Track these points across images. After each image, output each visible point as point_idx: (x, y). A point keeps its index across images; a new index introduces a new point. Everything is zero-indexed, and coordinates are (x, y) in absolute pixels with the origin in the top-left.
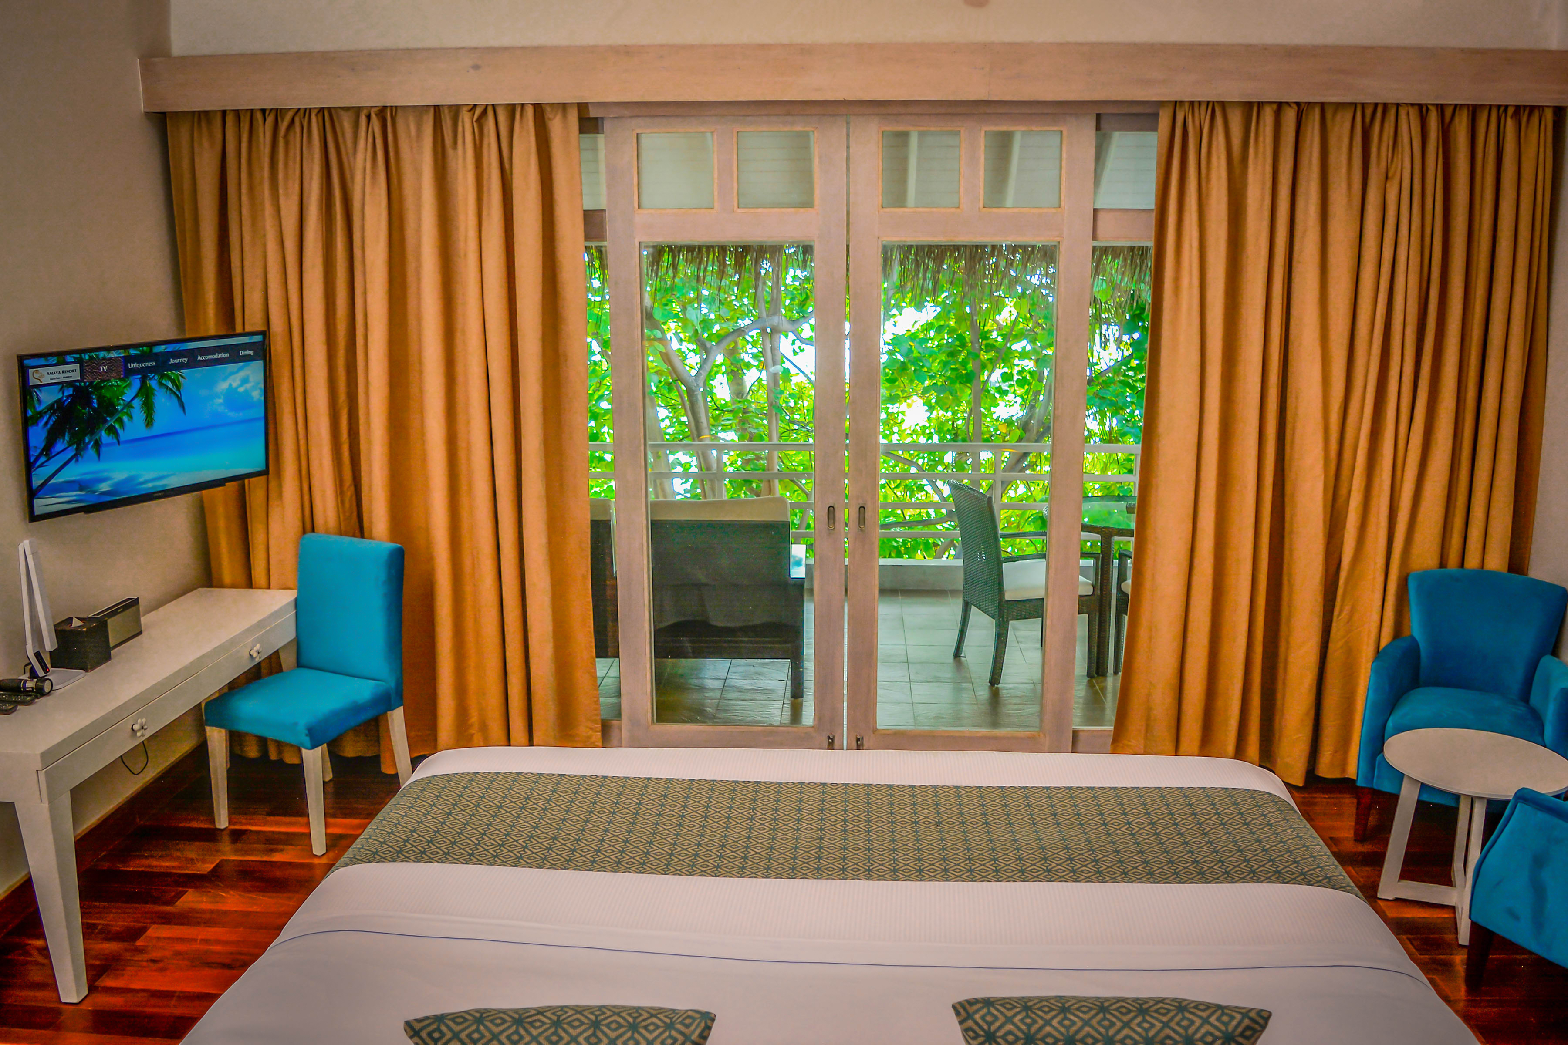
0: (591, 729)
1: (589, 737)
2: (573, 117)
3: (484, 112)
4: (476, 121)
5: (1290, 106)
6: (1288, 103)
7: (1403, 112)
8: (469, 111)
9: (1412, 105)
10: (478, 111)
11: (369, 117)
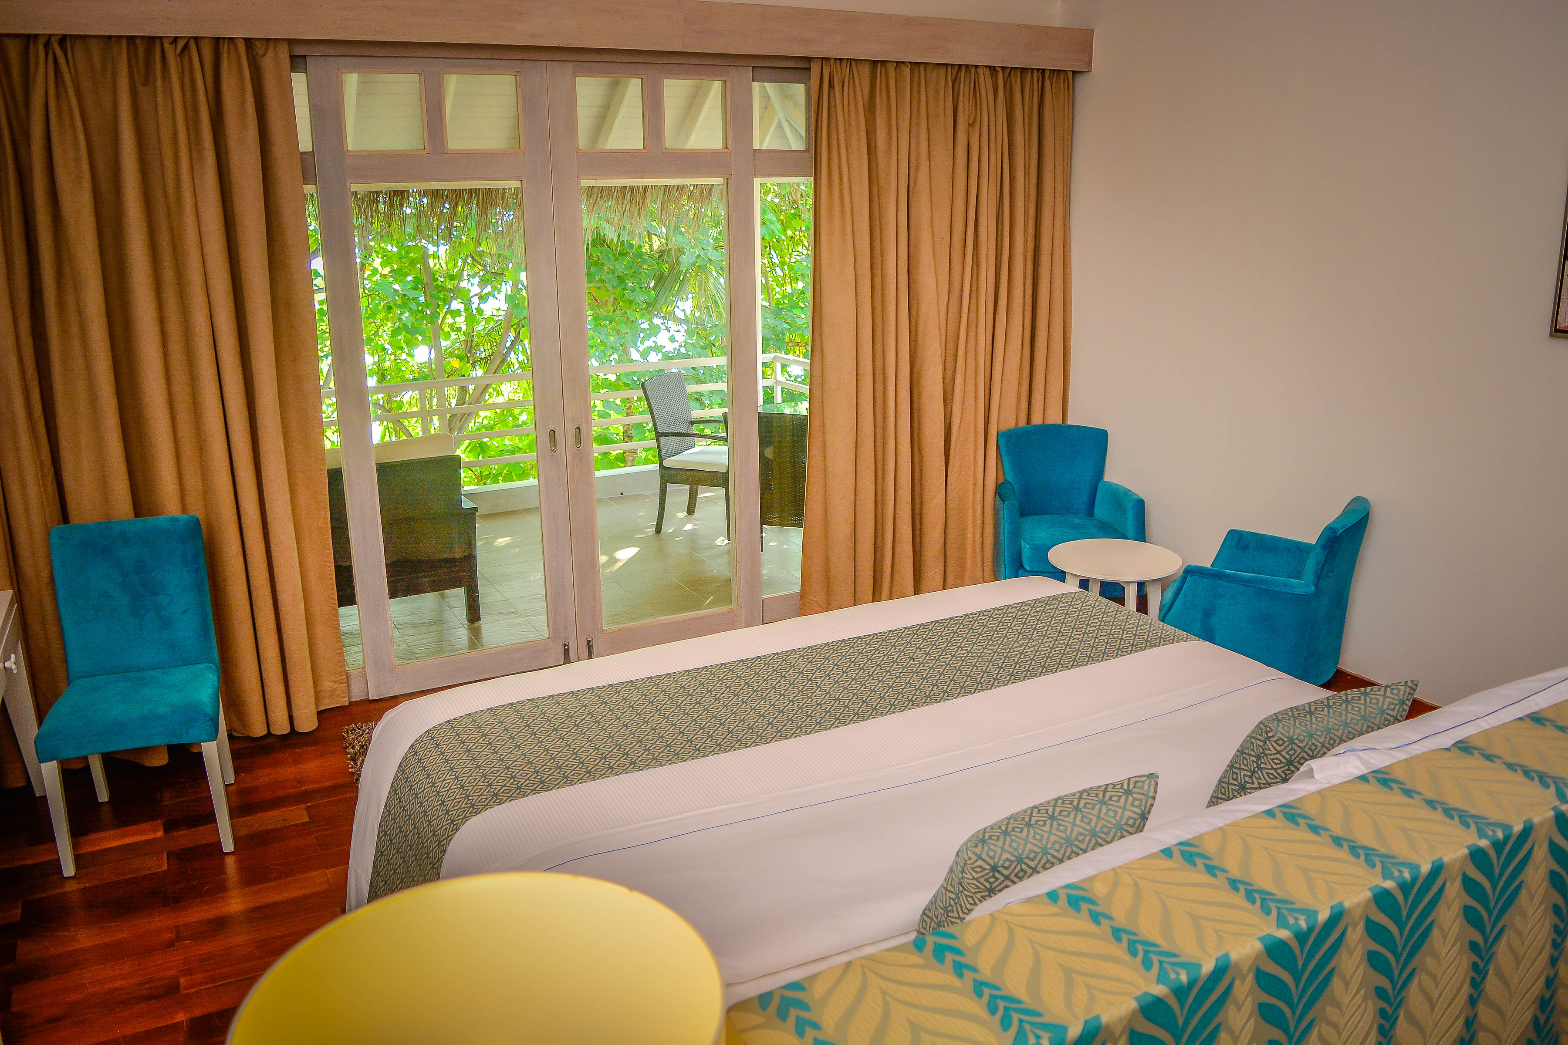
0: (336, 682)
1: (335, 690)
2: (284, 53)
3: (186, 47)
4: (179, 55)
5: (905, 65)
6: (903, 62)
7: (981, 71)
8: (171, 43)
9: (986, 66)
10: (181, 44)
11: (47, 45)
